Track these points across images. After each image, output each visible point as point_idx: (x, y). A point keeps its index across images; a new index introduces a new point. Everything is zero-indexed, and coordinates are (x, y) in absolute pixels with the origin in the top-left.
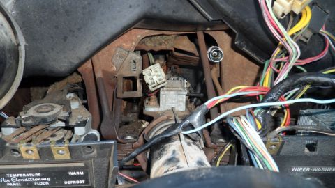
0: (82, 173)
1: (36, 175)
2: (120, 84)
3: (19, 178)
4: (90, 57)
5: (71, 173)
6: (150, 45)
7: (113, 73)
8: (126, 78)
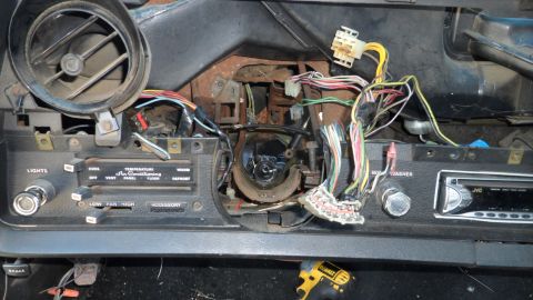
0: (188, 170)
1: (150, 169)
2: (218, 108)
3: (135, 172)
4: (189, 81)
5: (179, 170)
6: (248, 77)
7: (212, 99)
8: (223, 104)
